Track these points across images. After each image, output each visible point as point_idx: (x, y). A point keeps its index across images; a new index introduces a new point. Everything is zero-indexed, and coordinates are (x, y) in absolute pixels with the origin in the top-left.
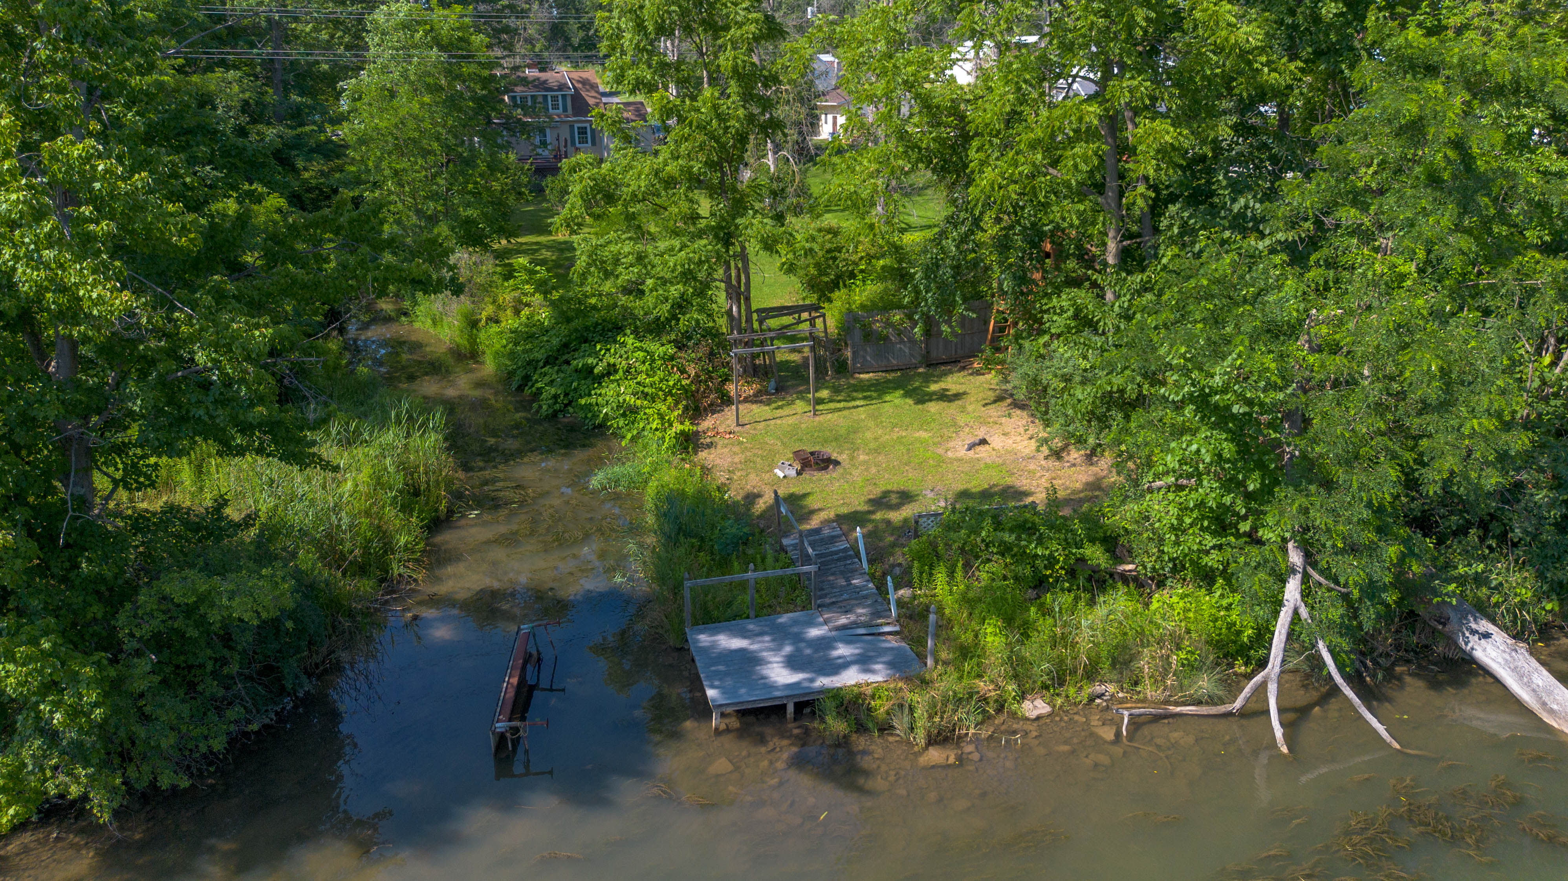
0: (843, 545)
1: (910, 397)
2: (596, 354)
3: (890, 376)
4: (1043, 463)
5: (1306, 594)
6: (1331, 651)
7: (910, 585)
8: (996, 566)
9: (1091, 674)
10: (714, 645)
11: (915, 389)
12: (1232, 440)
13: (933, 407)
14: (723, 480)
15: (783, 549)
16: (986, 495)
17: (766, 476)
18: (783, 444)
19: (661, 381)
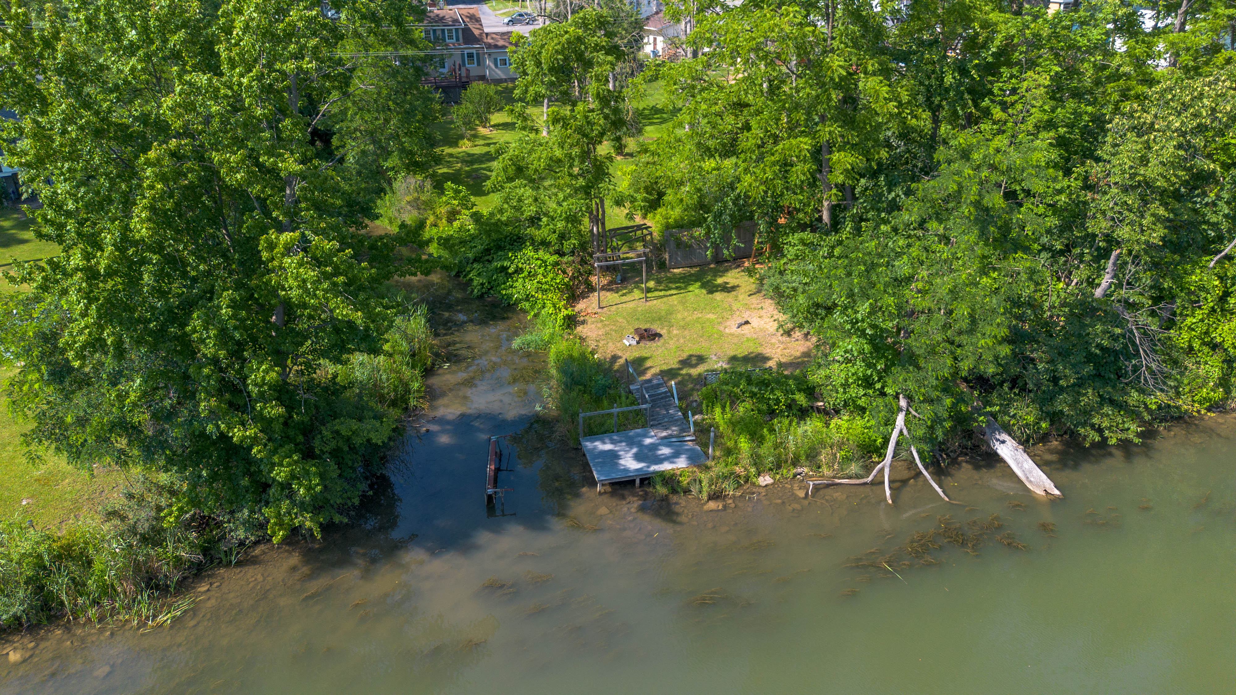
0: (663, 390)
1: (705, 288)
2: (509, 259)
3: (693, 271)
4: (780, 338)
5: (907, 422)
6: (918, 452)
7: (701, 413)
8: (748, 405)
9: (795, 462)
10: (595, 448)
11: (708, 281)
12: (869, 344)
13: (718, 296)
14: (593, 347)
15: (630, 392)
16: (746, 359)
17: (619, 345)
18: (628, 322)
19: (552, 279)
